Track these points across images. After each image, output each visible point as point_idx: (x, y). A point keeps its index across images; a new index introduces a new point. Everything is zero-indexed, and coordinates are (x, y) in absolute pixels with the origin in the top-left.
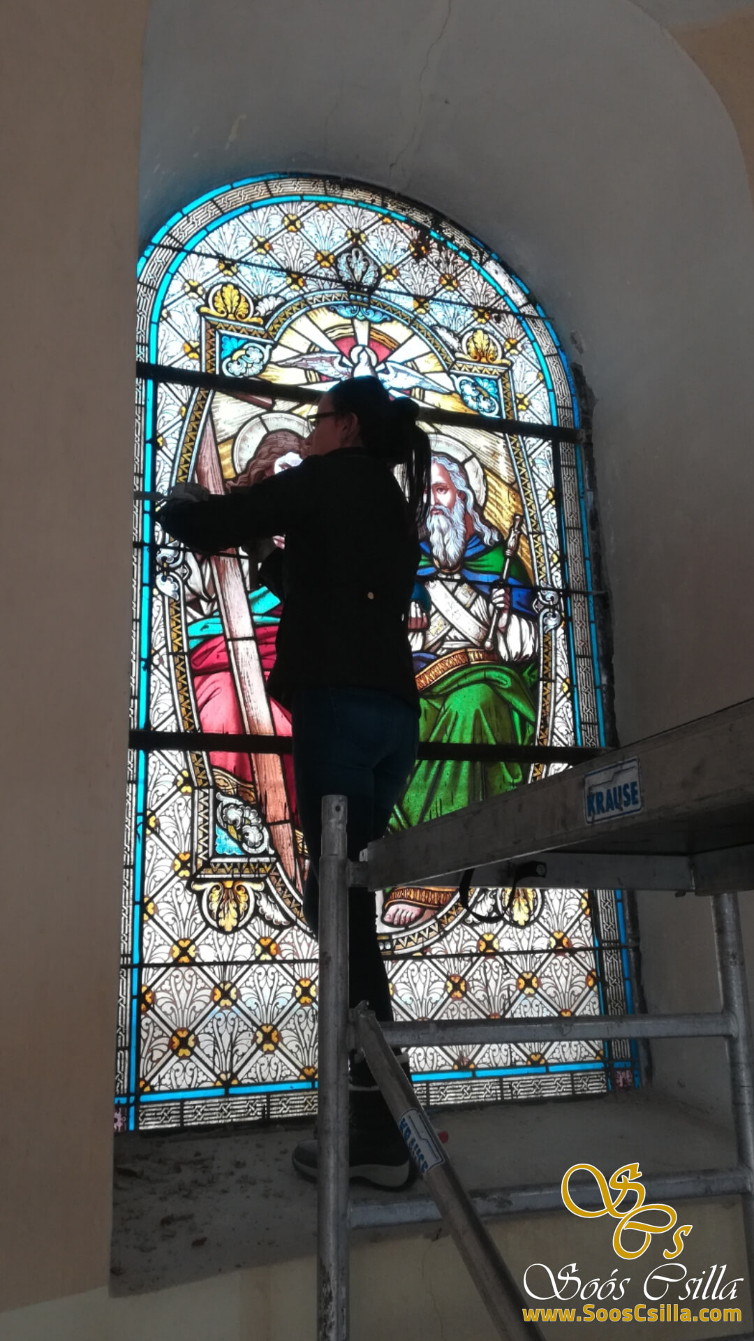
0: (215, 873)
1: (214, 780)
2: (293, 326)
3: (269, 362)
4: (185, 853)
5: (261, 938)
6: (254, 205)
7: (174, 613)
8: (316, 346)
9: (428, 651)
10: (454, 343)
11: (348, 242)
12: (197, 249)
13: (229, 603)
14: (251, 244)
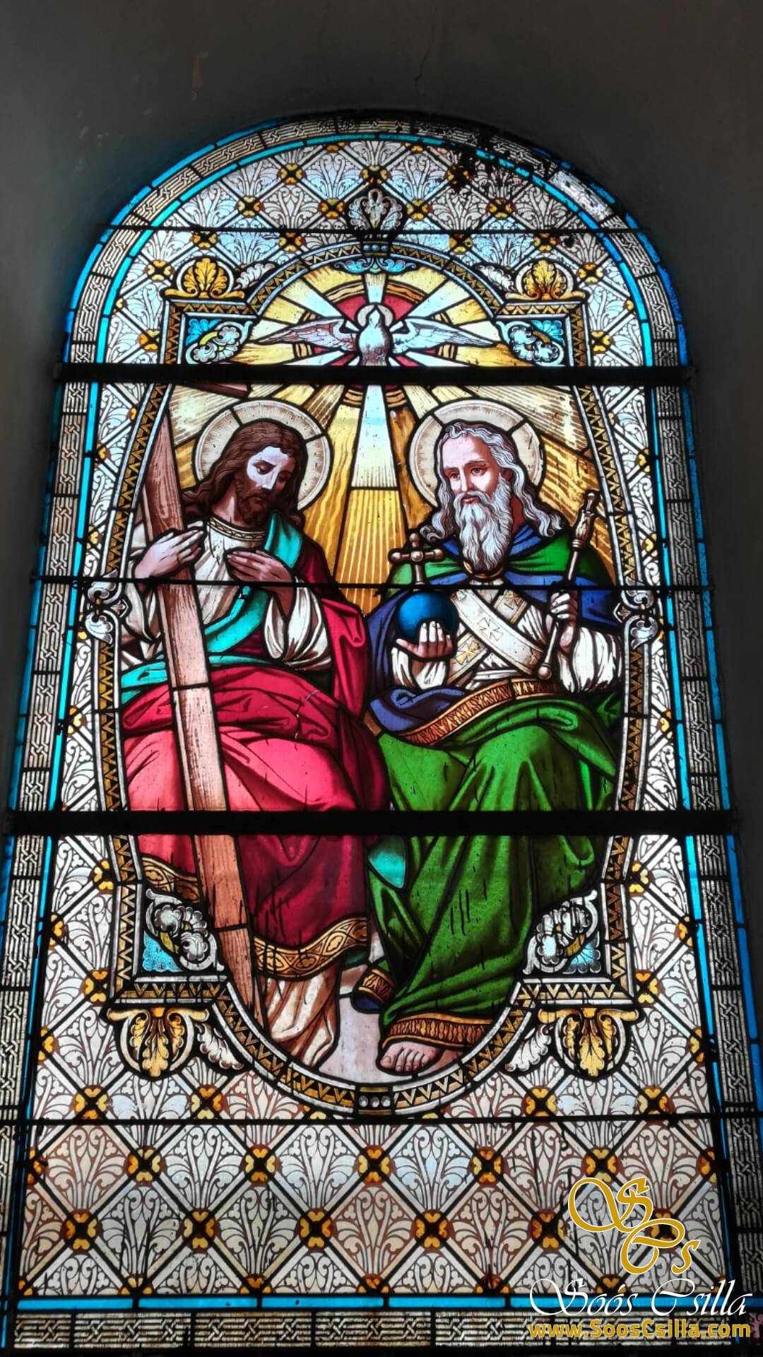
0: (139, 997)
1: (143, 872)
2: (284, 294)
3: (248, 341)
4: (101, 971)
6: (242, 163)
7: (105, 659)
8: (312, 312)
9: (452, 686)
10: (506, 283)
11: (363, 183)
12: (167, 224)
14: (237, 207)
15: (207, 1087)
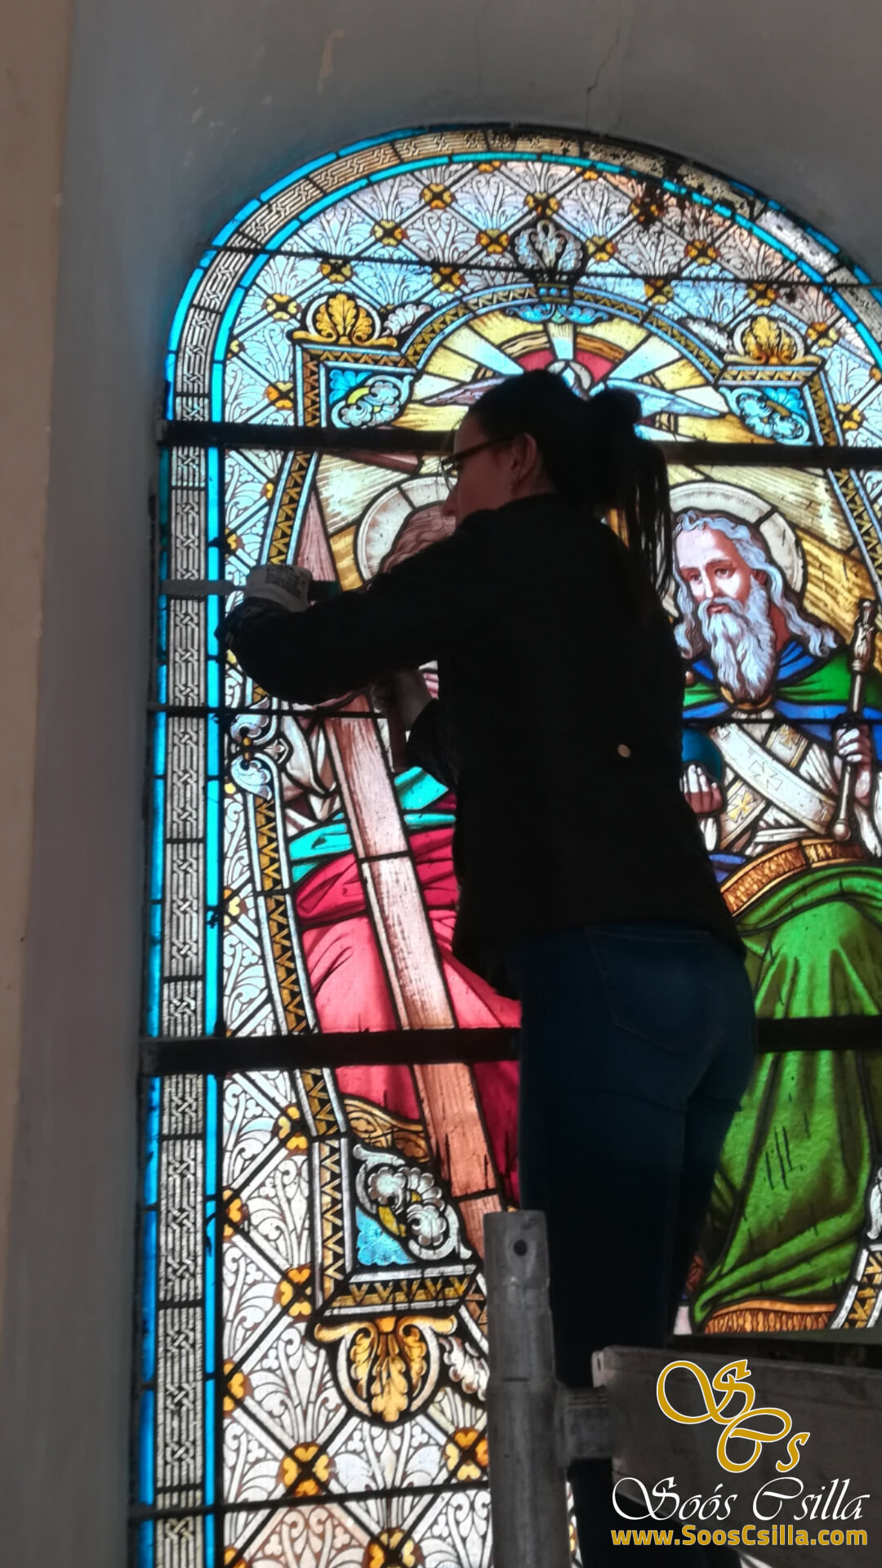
0: (359, 1304)
1: (347, 1121)
2: (447, 343)
3: (410, 400)
4: (300, 1269)
5: (458, 1430)
6: (374, 178)
7: (263, 821)
8: (488, 368)
9: (728, 850)
10: (722, 341)
11: (529, 212)
12: (286, 247)
13: (359, 797)
14: (373, 232)
15: (466, 1431)
